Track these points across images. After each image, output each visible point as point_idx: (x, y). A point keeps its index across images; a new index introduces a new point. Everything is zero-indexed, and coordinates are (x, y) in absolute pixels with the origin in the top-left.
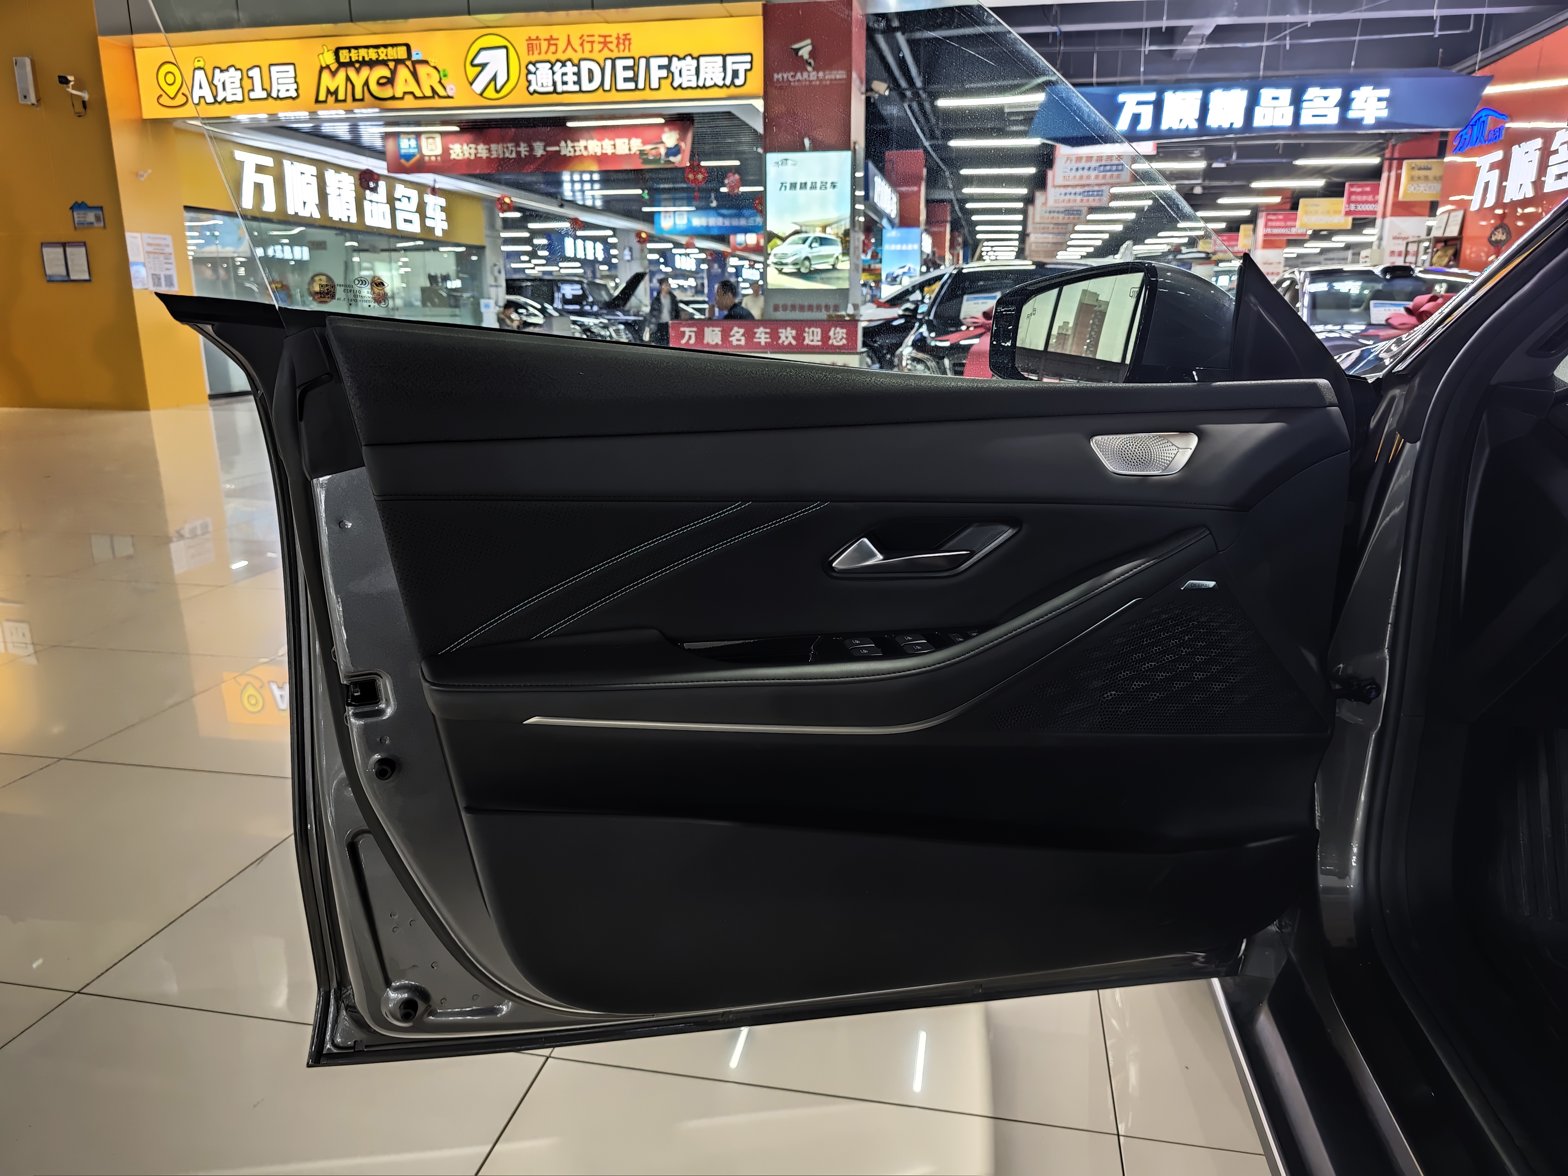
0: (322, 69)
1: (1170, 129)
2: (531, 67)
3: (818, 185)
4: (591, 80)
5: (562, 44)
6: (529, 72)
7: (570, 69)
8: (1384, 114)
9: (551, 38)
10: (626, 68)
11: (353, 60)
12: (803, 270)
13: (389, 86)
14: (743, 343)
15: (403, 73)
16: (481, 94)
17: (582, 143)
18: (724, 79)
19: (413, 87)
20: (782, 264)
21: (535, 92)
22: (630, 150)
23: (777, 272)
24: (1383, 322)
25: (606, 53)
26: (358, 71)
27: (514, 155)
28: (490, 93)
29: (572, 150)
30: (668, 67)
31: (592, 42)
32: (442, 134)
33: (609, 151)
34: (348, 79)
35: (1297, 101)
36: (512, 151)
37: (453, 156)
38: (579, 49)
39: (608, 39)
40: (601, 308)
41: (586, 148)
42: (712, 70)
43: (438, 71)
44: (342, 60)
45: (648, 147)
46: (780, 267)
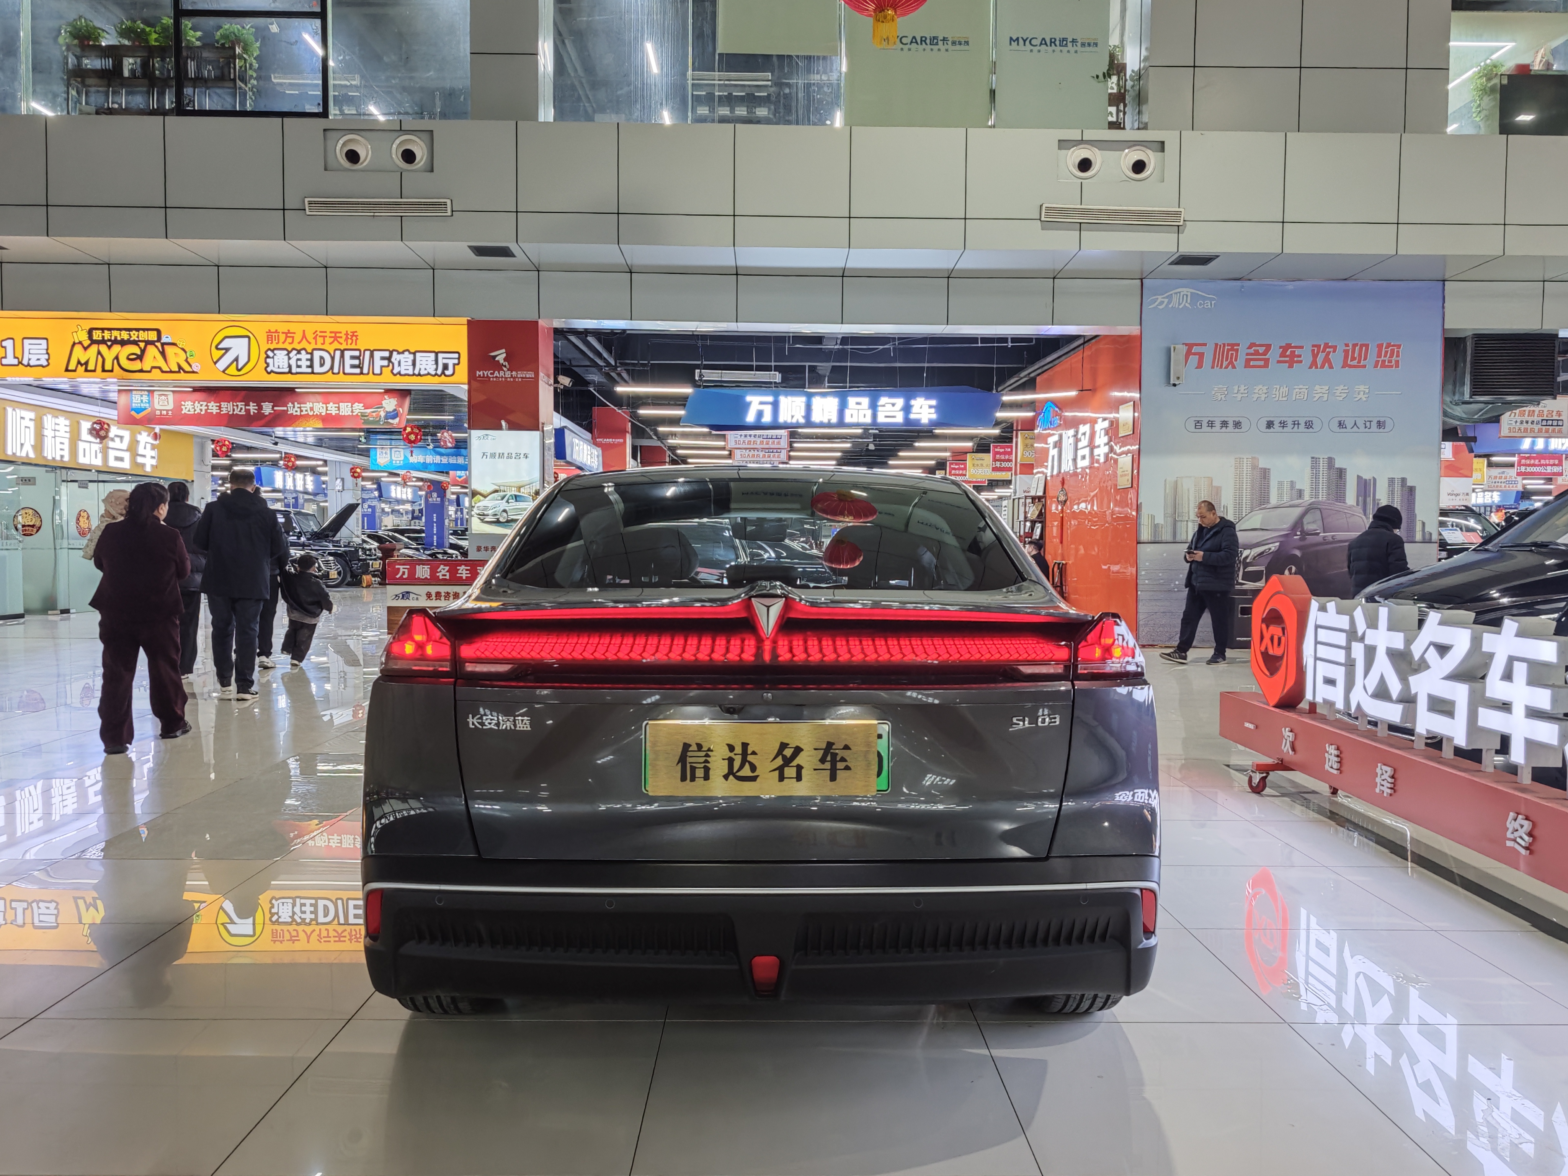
0: (74, 344)
1: (785, 422)
2: (270, 353)
3: (514, 456)
4: (322, 365)
5: (298, 338)
6: (268, 357)
7: (304, 356)
8: (934, 416)
9: (289, 332)
10: (353, 358)
11: (106, 338)
12: (501, 520)
13: (138, 361)
14: (447, 577)
15: (152, 351)
16: (224, 371)
17: (309, 405)
18: (436, 369)
19: (161, 362)
20: (484, 515)
21: (272, 371)
22: (352, 412)
23: (479, 521)
25: (336, 345)
26: (109, 347)
27: (243, 413)
28: (232, 370)
29: (298, 410)
30: (389, 359)
31: (324, 337)
32: (174, 392)
33: (334, 412)
34: (99, 353)
35: (874, 406)
36: (242, 409)
37: (183, 412)
38: (313, 341)
39: (338, 335)
40: (308, 539)
41: (312, 409)
42: (426, 363)
43: (185, 352)
44: (95, 338)
45: (369, 411)
46: (482, 517)
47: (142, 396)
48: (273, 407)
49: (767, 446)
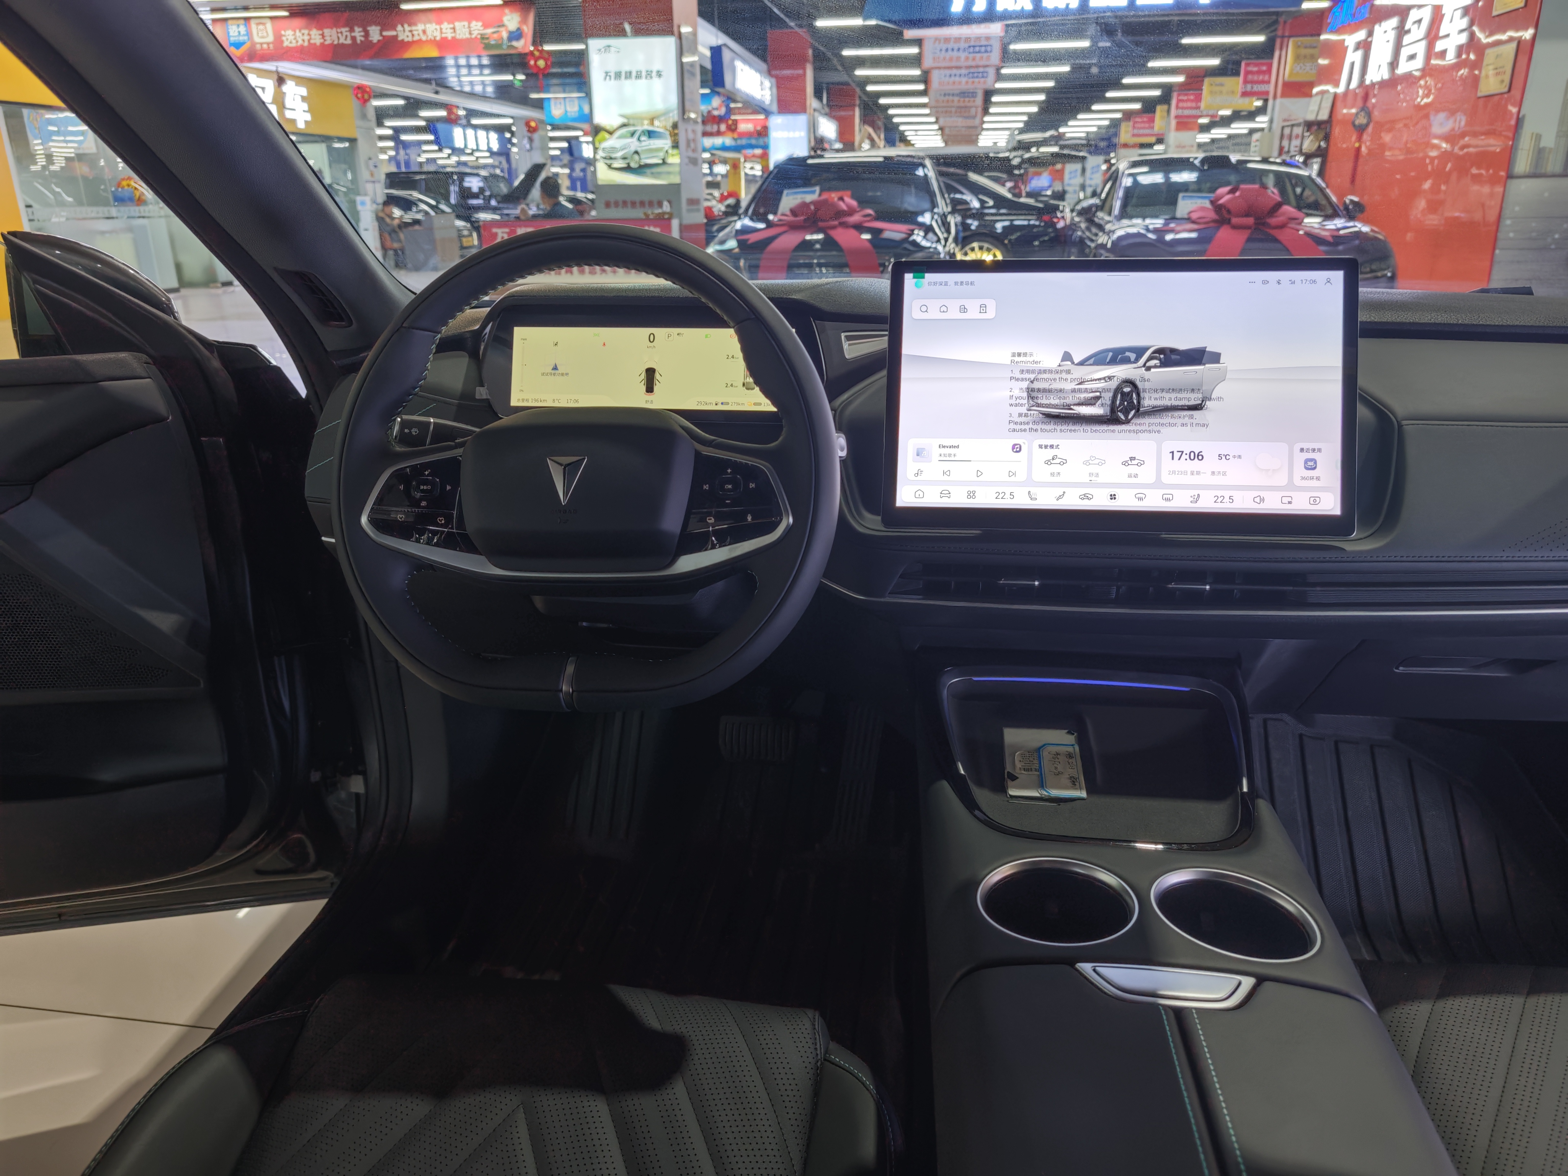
1: (1006, 10)
3: (644, 74)
12: (633, 165)
17: (420, 27)
20: (611, 158)
22: (470, 34)
23: (606, 167)
24: (1186, 216)
27: (349, 41)
29: (410, 34)
32: (271, 18)
33: (449, 36)
36: (346, 36)
37: (286, 44)
40: (499, 202)
41: (424, 32)
45: (489, 31)
46: (609, 162)
47: (238, 26)
48: (381, 31)
49: (973, 64)
